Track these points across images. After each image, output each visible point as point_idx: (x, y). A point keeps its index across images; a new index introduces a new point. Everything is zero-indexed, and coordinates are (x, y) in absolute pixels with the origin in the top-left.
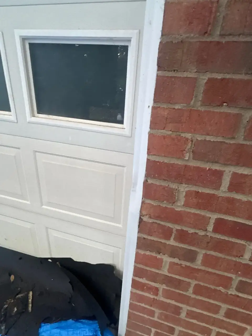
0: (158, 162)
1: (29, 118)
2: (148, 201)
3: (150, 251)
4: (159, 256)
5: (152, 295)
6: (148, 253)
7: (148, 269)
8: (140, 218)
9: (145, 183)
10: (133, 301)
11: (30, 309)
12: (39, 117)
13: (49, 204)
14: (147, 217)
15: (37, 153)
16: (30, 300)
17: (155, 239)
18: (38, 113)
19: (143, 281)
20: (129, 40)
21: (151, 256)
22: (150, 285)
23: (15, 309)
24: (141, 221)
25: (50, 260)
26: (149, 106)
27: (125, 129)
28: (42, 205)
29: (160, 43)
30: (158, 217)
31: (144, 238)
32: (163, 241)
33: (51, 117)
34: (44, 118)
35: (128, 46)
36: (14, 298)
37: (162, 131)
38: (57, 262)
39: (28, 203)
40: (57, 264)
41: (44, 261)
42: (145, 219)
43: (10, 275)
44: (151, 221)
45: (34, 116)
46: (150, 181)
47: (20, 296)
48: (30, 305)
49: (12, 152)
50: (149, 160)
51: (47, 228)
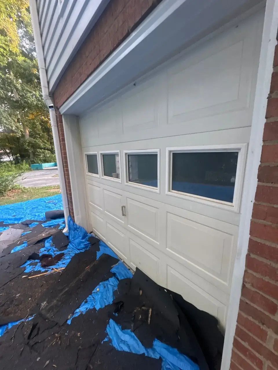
0: (259, 243)
1: (167, 192)
2: (250, 271)
3: (253, 317)
4: (262, 327)
5: (255, 365)
6: (250, 318)
7: (250, 334)
8: (243, 283)
9: (248, 256)
10: (235, 361)
11: (149, 322)
12: (173, 192)
13: (171, 248)
14: (250, 284)
15: (168, 213)
16: (150, 315)
17: (259, 308)
18: (172, 189)
19: (246, 344)
20: (240, 149)
21: (254, 323)
22: (253, 353)
23: (140, 317)
24: (244, 286)
25: (165, 290)
26: (252, 201)
27: (233, 206)
28: (167, 248)
29: (260, 166)
30: (260, 289)
31: (247, 303)
32: (267, 313)
33: (180, 192)
34: (175, 193)
35: (238, 152)
36: (141, 308)
37: (263, 221)
38: (171, 294)
39: (158, 243)
40: (170, 296)
41: (161, 289)
42: (248, 286)
43: (140, 290)
44: (253, 289)
45: (169, 191)
46: (252, 256)
47: (143, 308)
48: (150, 319)
49: (154, 210)
50: (251, 239)
51: (167, 265)
